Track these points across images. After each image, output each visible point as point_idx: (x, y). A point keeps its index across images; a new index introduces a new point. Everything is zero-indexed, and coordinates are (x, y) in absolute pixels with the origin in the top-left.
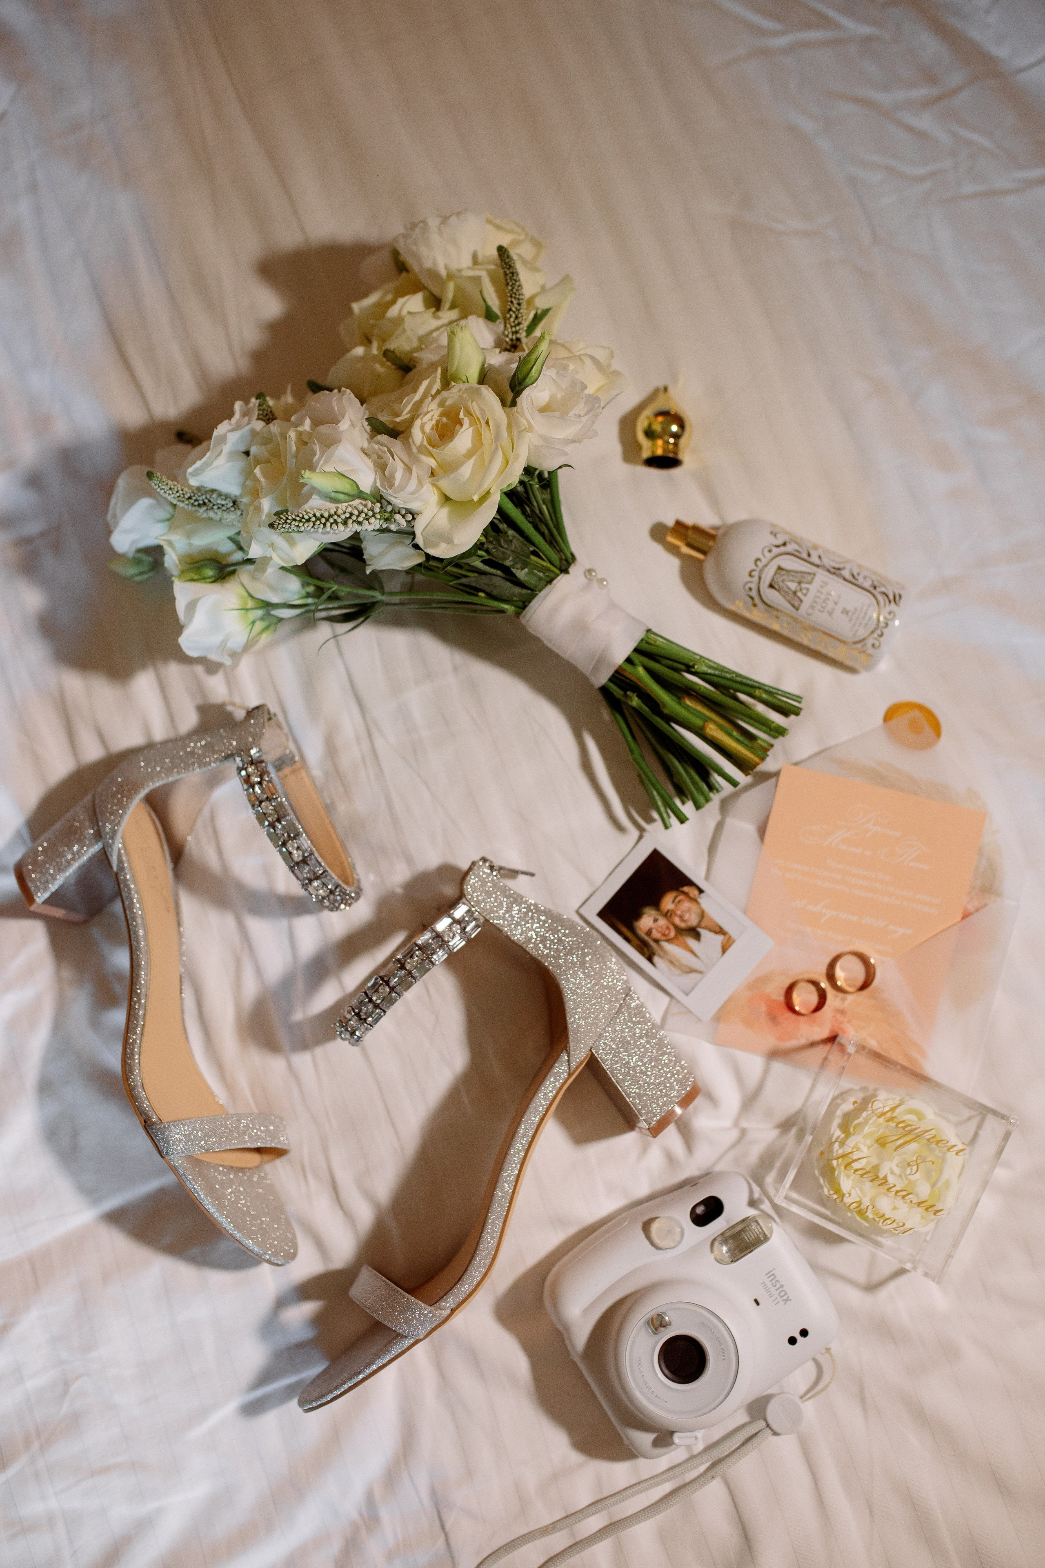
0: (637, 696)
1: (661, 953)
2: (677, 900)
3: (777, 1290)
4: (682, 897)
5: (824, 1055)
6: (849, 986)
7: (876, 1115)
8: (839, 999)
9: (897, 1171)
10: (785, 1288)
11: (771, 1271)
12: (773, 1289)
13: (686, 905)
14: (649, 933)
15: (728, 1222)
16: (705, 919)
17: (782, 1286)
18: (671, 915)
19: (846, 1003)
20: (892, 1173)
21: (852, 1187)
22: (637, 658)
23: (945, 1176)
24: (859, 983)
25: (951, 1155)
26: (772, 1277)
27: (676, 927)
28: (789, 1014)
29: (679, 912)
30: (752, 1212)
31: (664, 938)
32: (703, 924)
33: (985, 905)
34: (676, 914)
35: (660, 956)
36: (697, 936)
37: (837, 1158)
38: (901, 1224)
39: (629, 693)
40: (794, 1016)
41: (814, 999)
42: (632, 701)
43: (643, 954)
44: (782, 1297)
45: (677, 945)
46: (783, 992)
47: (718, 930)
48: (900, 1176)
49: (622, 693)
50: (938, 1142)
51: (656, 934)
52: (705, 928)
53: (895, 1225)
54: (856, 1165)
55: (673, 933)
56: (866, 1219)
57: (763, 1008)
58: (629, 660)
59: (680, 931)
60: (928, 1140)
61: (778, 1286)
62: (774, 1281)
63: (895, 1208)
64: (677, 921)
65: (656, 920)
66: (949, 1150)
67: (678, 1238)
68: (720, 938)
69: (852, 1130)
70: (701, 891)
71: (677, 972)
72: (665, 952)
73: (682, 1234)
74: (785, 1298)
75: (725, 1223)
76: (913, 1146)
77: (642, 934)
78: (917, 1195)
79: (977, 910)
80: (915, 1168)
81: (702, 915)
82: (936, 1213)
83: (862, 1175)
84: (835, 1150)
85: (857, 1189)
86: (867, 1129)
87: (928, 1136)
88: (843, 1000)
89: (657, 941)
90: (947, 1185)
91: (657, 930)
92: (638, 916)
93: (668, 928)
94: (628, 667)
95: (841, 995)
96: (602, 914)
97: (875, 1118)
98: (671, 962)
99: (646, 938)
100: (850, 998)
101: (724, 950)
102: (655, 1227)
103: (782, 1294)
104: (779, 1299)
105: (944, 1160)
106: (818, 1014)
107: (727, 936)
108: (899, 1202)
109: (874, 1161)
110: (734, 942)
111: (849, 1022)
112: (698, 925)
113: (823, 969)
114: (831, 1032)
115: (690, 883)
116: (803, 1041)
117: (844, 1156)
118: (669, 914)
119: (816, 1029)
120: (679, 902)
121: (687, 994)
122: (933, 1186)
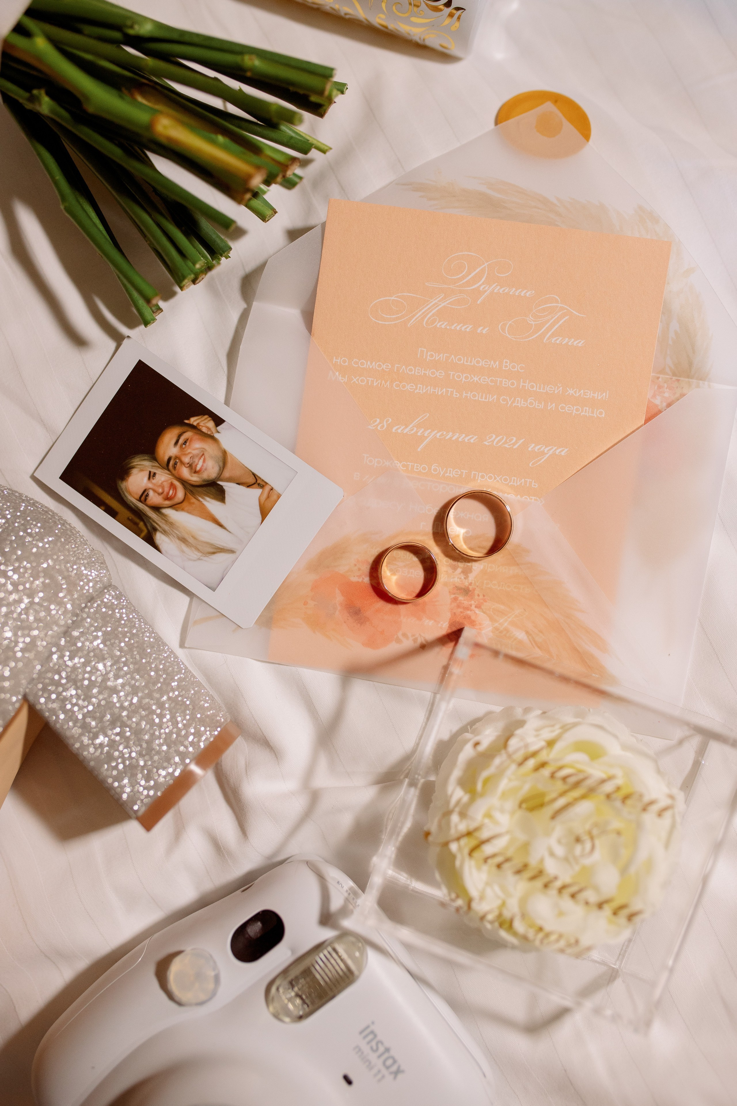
0: (48, 94)
1: (166, 528)
2: (181, 441)
3: (379, 1057)
4: (188, 434)
5: (444, 662)
6: (471, 549)
7: (513, 761)
8: (459, 570)
9: (560, 851)
10: (392, 1053)
11: (368, 1027)
12: (373, 1057)
13: (197, 445)
14: (144, 497)
15: (293, 951)
16: (229, 465)
17: (387, 1050)
18: (176, 464)
19: (472, 577)
20: (552, 854)
21: (487, 884)
22: (31, 24)
23: (642, 855)
24: (489, 544)
25: (649, 818)
26: (371, 1037)
27: (184, 482)
28: (381, 604)
29: (186, 460)
30: (327, 934)
31: (167, 503)
32: (226, 474)
33: (683, 395)
34: (182, 463)
35: (165, 532)
36: (220, 494)
37: (458, 839)
38: (573, 941)
39: (35, 92)
40: (389, 607)
41: (418, 575)
42: (40, 104)
43: (138, 533)
44: (388, 1068)
45: (189, 512)
46: (366, 568)
47: (252, 480)
48: (566, 859)
49: (27, 95)
50: (626, 798)
51: (154, 499)
52: (230, 480)
53: (562, 943)
54: (488, 849)
55: (180, 494)
56: (515, 934)
57: (339, 598)
58: (19, 29)
59: (190, 488)
60: (608, 796)
61: (381, 1049)
62: (374, 1044)
63: (561, 914)
64: (185, 473)
65: (151, 476)
66: (644, 809)
67: (211, 986)
68: (256, 493)
69: (479, 786)
70: (218, 421)
71: (194, 554)
72: (171, 524)
73: (217, 979)
74: (394, 1068)
75: (289, 953)
76: (584, 807)
77: (133, 500)
78: (597, 889)
79: (669, 405)
80: (588, 845)
81: (224, 458)
82: (631, 917)
83: (499, 866)
84: (453, 825)
85: (497, 888)
86: (504, 784)
87: (608, 788)
88: (466, 572)
89: (157, 509)
90: (650, 865)
91: (155, 491)
92: (124, 473)
93: (172, 486)
94: (20, 41)
95: (461, 565)
96: (67, 477)
97: (513, 767)
98: (183, 540)
99: (140, 505)
100: (477, 567)
101: (264, 513)
102: (175, 968)
103: (389, 1062)
104: (384, 1071)
105: (639, 826)
106: (426, 598)
107: (267, 489)
108: (567, 903)
109: (521, 837)
110: (279, 496)
111: (478, 607)
112: (219, 477)
113: (427, 526)
114: (451, 625)
115: (202, 410)
116: (408, 644)
117: (469, 834)
118: (172, 463)
119: (428, 623)
120: (185, 443)
121: (214, 590)
122: (624, 871)
